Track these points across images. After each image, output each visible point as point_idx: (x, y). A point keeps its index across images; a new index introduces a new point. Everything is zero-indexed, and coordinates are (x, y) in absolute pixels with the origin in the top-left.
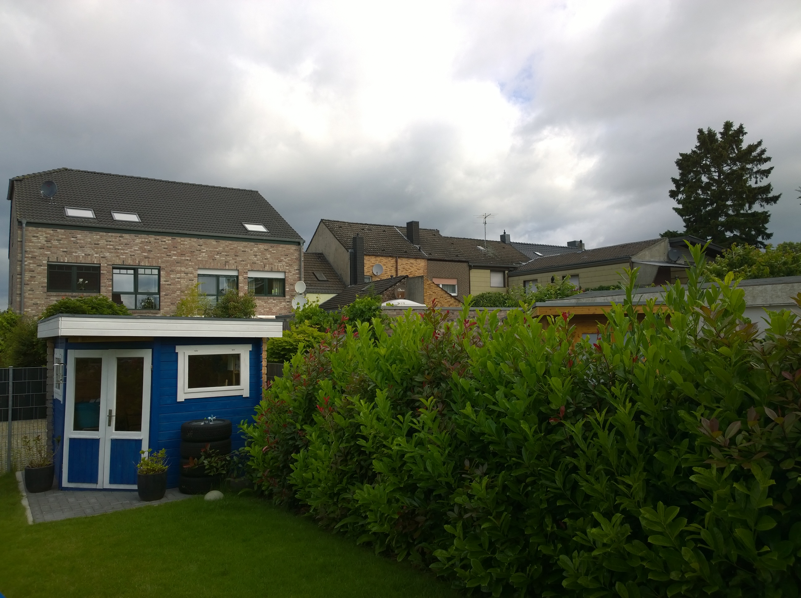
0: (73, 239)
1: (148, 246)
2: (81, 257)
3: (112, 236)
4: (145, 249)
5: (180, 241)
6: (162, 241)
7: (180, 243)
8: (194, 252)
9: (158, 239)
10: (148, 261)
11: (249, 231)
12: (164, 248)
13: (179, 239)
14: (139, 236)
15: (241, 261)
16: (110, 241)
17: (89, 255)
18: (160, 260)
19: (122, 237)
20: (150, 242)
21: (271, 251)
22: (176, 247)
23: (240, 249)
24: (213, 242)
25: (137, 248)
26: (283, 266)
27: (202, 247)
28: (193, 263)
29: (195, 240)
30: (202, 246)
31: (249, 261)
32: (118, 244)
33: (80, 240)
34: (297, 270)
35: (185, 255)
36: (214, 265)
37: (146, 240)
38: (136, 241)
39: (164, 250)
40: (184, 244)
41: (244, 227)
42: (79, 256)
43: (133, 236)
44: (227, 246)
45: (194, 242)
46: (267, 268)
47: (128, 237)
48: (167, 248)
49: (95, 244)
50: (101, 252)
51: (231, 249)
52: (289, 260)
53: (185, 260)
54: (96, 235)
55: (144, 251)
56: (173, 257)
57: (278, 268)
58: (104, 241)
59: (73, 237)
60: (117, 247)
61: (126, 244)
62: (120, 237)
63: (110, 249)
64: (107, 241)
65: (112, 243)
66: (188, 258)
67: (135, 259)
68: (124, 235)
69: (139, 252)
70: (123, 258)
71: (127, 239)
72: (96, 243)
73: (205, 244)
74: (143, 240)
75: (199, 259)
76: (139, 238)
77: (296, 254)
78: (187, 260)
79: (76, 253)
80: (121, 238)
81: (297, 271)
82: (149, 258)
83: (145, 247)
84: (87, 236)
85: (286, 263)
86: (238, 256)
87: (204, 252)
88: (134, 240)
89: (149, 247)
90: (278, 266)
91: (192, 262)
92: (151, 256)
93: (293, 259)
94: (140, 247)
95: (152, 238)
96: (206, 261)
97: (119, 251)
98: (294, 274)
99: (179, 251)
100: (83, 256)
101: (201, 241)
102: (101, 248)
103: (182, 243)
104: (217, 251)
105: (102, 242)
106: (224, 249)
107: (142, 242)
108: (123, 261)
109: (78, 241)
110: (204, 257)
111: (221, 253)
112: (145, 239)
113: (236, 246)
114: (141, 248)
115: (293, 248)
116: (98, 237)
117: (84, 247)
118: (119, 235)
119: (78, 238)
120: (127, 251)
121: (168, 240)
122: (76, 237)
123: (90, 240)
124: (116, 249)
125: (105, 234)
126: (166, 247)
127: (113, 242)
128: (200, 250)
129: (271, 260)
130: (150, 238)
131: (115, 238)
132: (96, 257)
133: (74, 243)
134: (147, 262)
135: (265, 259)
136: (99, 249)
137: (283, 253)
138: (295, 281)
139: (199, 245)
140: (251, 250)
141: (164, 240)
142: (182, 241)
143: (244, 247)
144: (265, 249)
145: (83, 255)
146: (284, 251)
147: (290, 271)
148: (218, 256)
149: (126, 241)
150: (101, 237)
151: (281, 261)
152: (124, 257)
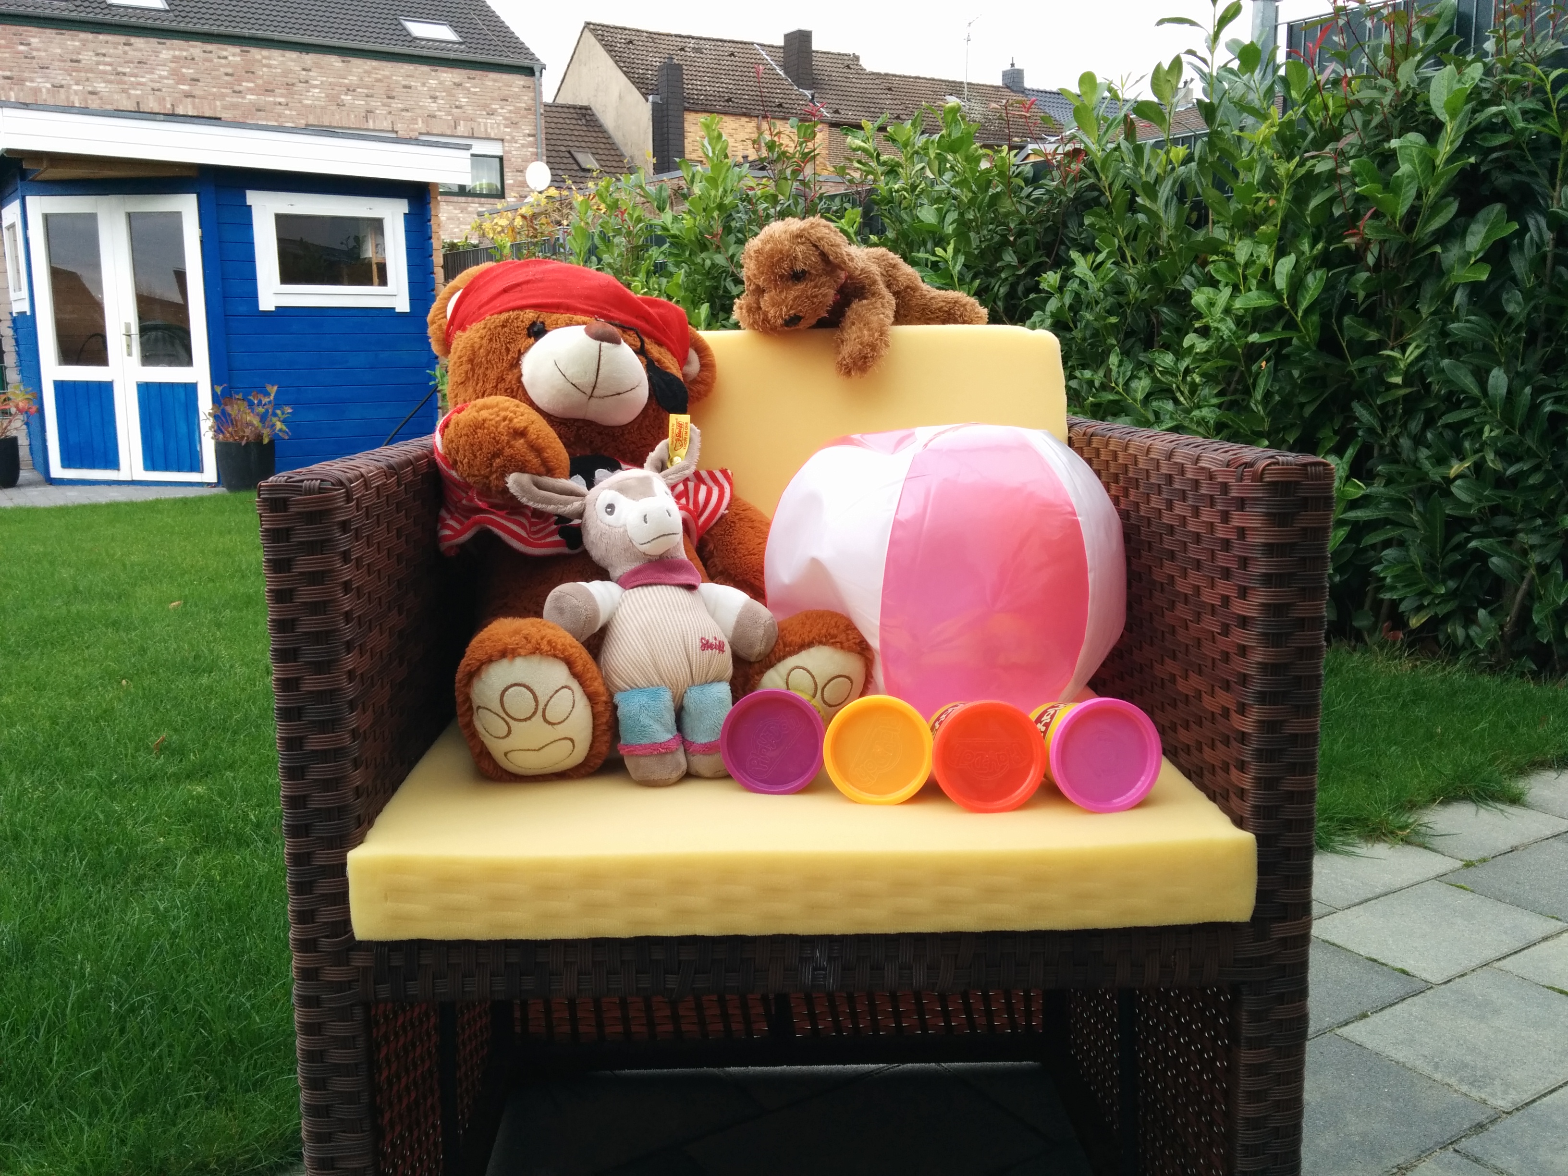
0: (22, 48)
1: (189, 68)
2: (44, 90)
3: (107, 42)
4: (183, 75)
5: (258, 57)
6: (219, 57)
7: (260, 61)
8: (293, 85)
9: (211, 52)
10: (193, 104)
11: (416, 38)
12: (227, 74)
13: (257, 53)
14: (168, 42)
15: (403, 110)
16: (104, 55)
17: (62, 86)
18: (218, 103)
19: (130, 45)
20: (193, 59)
21: (468, 89)
22: (253, 73)
23: (397, 82)
24: (335, 61)
25: (165, 73)
26: (499, 124)
27: (311, 73)
28: (294, 113)
29: (294, 55)
30: (310, 70)
31: (419, 111)
32: (122, 60)
33: (38, 50)
34: (529, 135)
35: (273, 91)
36: (341, 118)
37: (185, 54)
38: (161, 56)
39: (227, 78)
40: (269, 66)
41: (405, 29)
42: (40, 90)
43: (153, 42)
44: (368, 73)
45: (292, 60)
46: (461, 129)
47: (143, 46)
48: (231, 75)
49: (72, 61)
50: (88, 80)
51: (378, 80)
52: (510, 112)
53: (275, 104)
54: (73, 40)
55: (182, 79)
56: (249, 97)
57: (486, 130)
58: (91, 53)
59: (22, 44)
60: (120, 69)
61: (139, 62)
62: (125, 44)
63: (105, 72)
64: (97, 55)
65: (107, 59)
66: (282, 100)
67: (164, 99)
68: (133, 40)
69: (171, 82)
70: (137, 96)
71: (141, 50)
72: (74, 58)
73: (318, 66)
74: (177, 53)
75: (309, 102)
76: (168, 49)
77: (527, 99)
78: (280, 104)
79: (32, 81)
80: (127, 48)
81: (531, 139)
82: (194, 97)
83: (184, 70)
84: (51, 42)
85: (506, 119)
86: (393, 98)
87: (315, 87)
88: (157, 53)
89: (191, 71)
90: (486, 124)
91: (290, 110)
92: (197, 92)
93: (519, 109)
94: (173, 70)
95: (196, 49)
96: (323, 108)
97: (126, 78)
98: (523, 146)
99: (260, 82)
100: (48, 90)
101: (309, 59)
102: (87, 71)
103: (264, 61)
104: (346, 85)
105: (88, 57)
106: (361, 80)
107: (174, 57)
108: (138, 103)
109: (35, 53)
110: (318, 99)
111: (354, 91)
112: (180, 50)
113: (387, 73)
114: (174, 73)
115: (518, 81)
116: (77, 44)
117: (47, 68)
118: (122, 39)
119: (33, 45)
120: (144, 80)
121: (232, 54)
122: (29, 44)
123: (59, 51)
124: (118, 74)
125: (90, 36)
126: (230, 71)
127: (110, 57)
128: (307, 82)
129: (469, 110)
130: (191, 50)
131: (116, 48)
132: (76, 92)
133: (26, 57)
134: (190, 107)
135: (457, 107)
136: (83, 74)
137: (496, 94)
138: (527, 161)
139: (304, 70)
140: (424, 85)
141: (225, 53)
142: (264, 57)
143: (408, 76)
144: (455, 84)
145: (49, 85)
146: (499, 89)
147: (513, 138)
148: (349, 97)
149: (138, 54)
150: (84, 43)
151: (491, 114)
152: (139, 92)
